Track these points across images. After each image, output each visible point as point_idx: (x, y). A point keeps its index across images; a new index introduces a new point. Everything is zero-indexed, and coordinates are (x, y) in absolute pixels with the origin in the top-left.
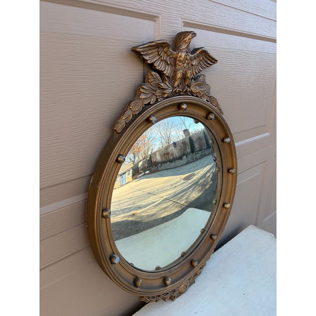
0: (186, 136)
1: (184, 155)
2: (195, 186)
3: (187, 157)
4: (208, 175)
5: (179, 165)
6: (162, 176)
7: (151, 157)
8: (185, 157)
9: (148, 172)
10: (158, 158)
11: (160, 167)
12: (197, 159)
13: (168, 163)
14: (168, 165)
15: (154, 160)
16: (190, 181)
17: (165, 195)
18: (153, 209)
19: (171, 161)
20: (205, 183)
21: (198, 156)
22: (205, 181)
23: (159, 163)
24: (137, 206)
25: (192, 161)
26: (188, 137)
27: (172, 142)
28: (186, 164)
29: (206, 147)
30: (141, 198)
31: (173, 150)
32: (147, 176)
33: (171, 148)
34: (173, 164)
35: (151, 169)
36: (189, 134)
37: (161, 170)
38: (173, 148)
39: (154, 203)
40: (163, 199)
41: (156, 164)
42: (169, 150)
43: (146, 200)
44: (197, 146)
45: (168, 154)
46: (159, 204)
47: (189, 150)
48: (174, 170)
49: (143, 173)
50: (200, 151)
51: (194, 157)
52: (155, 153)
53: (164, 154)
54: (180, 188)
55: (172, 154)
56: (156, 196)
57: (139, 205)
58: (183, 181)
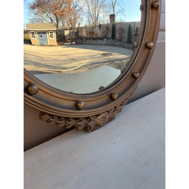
0: (111, 22)
1: (105, 37)
2: (110, 63)
3: (107, 40)
4: (124, 61)
5: (99, 44)
6: (85, 48)
7: (78, 31)
8: (105, 40)
9: (74, 43)
10: (84, 34)
11: (85, 41)
12: (115, 45)
13: (92, 40)
14: (91, 41)
15: (80, 34)
16: (107, 57)
17: (84, 62)
18: (74, 71)
19: (94, 39)
20: (121, 65)
21: (117, 43)
22: (121, 64)
23: (84, 38)
24: (63, 67)
25: (111, 44)
26: (112, 23)
27: (98, 24)
28: (105, 45)
29: (126, 41)
30: (65, 61)
31: (98, 31)
32: (73, 46)
33: (96, 29)
34: (95, 42)
35: (77, 41)
36: (114, 21)
37: (85, 44)
38: (98, 29)
39: (74, 67)
40: (82, 65)
41: (82, 38)
42: (95, 31)
43: (69, 64)
44: (117, 35)
45: (93, 33)
46: (79, 69)
47: (110, 36)
48: (95, 46)
49: (70, 43)
50: (119, 41)
51: (114, 43)
52: (82, 28)
53: (90, 32)
54: (97, 60)
55: (96, 34)
56: (77, 62)
57: (64, 67)
58: (101, 56)
